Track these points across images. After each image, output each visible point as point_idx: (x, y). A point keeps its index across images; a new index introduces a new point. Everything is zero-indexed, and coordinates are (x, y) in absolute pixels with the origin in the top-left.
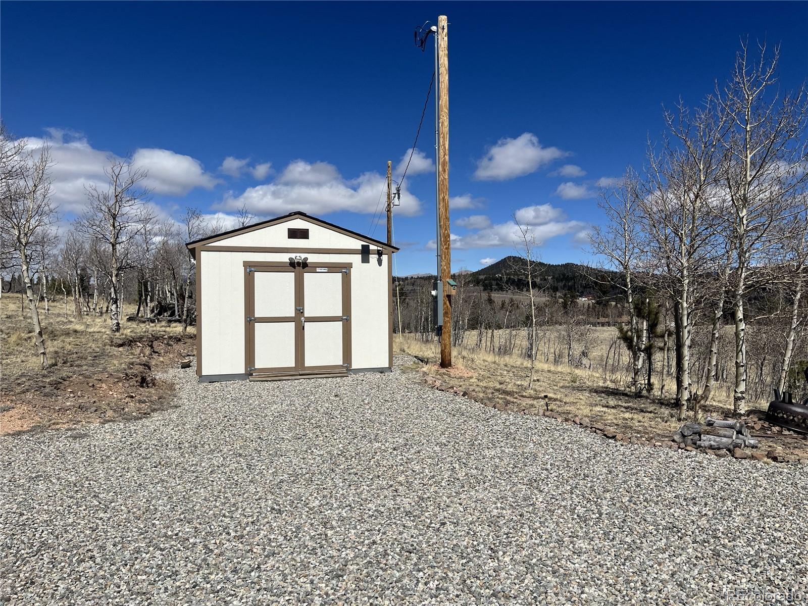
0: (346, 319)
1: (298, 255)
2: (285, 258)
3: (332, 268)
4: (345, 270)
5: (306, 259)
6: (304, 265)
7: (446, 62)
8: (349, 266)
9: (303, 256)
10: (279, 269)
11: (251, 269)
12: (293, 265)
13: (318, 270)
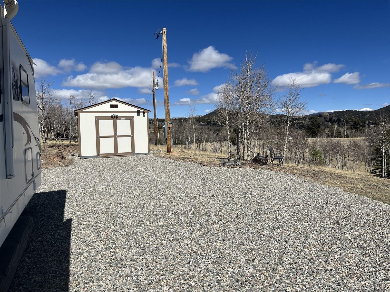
0: (132, 136)
1: (114, 114)
2: (109, 115)
3: (127, 118)
4: (131, 119)
5: (117, 115)
6: (117, 117)
7: (166, 45)
8: (133, 117)
9: (116, 114)
10: (108, 119)
11: (98, 119)
12: (112, 117)
13: (122, 119)
